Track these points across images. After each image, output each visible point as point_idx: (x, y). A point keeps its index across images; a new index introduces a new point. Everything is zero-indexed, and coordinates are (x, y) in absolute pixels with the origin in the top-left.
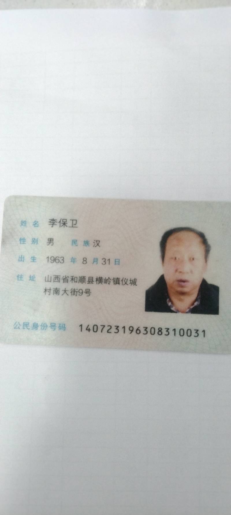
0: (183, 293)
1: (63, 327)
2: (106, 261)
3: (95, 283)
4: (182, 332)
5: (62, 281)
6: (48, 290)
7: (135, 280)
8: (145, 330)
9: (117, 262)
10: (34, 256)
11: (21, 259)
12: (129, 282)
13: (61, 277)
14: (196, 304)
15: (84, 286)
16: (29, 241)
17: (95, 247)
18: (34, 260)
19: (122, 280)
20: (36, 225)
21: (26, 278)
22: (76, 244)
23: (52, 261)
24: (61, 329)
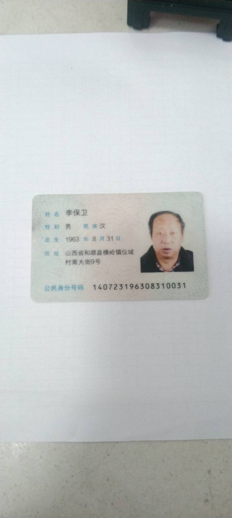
0: (167, 258)
1: (81, 287)
2: (110, 238)
3: (103, 254)
4: (168, 285)
5: (78, 254)
6: (69, 261)
7: (132, 251)
8: (142, 286)
9: (118, 238)
10: (57, 238)
11: (47, 240)
12: (127, 252)
13: (78, 252)
14: (177, 265)
15: (95, 257)
16: (52, 227)
17: (102, 228)
18: (57, 240)
19: (123, 251)
20: (57, 215)
21: (52, 253)
22: (87, 227)
23: (70, 240)
24: (80, 289)
